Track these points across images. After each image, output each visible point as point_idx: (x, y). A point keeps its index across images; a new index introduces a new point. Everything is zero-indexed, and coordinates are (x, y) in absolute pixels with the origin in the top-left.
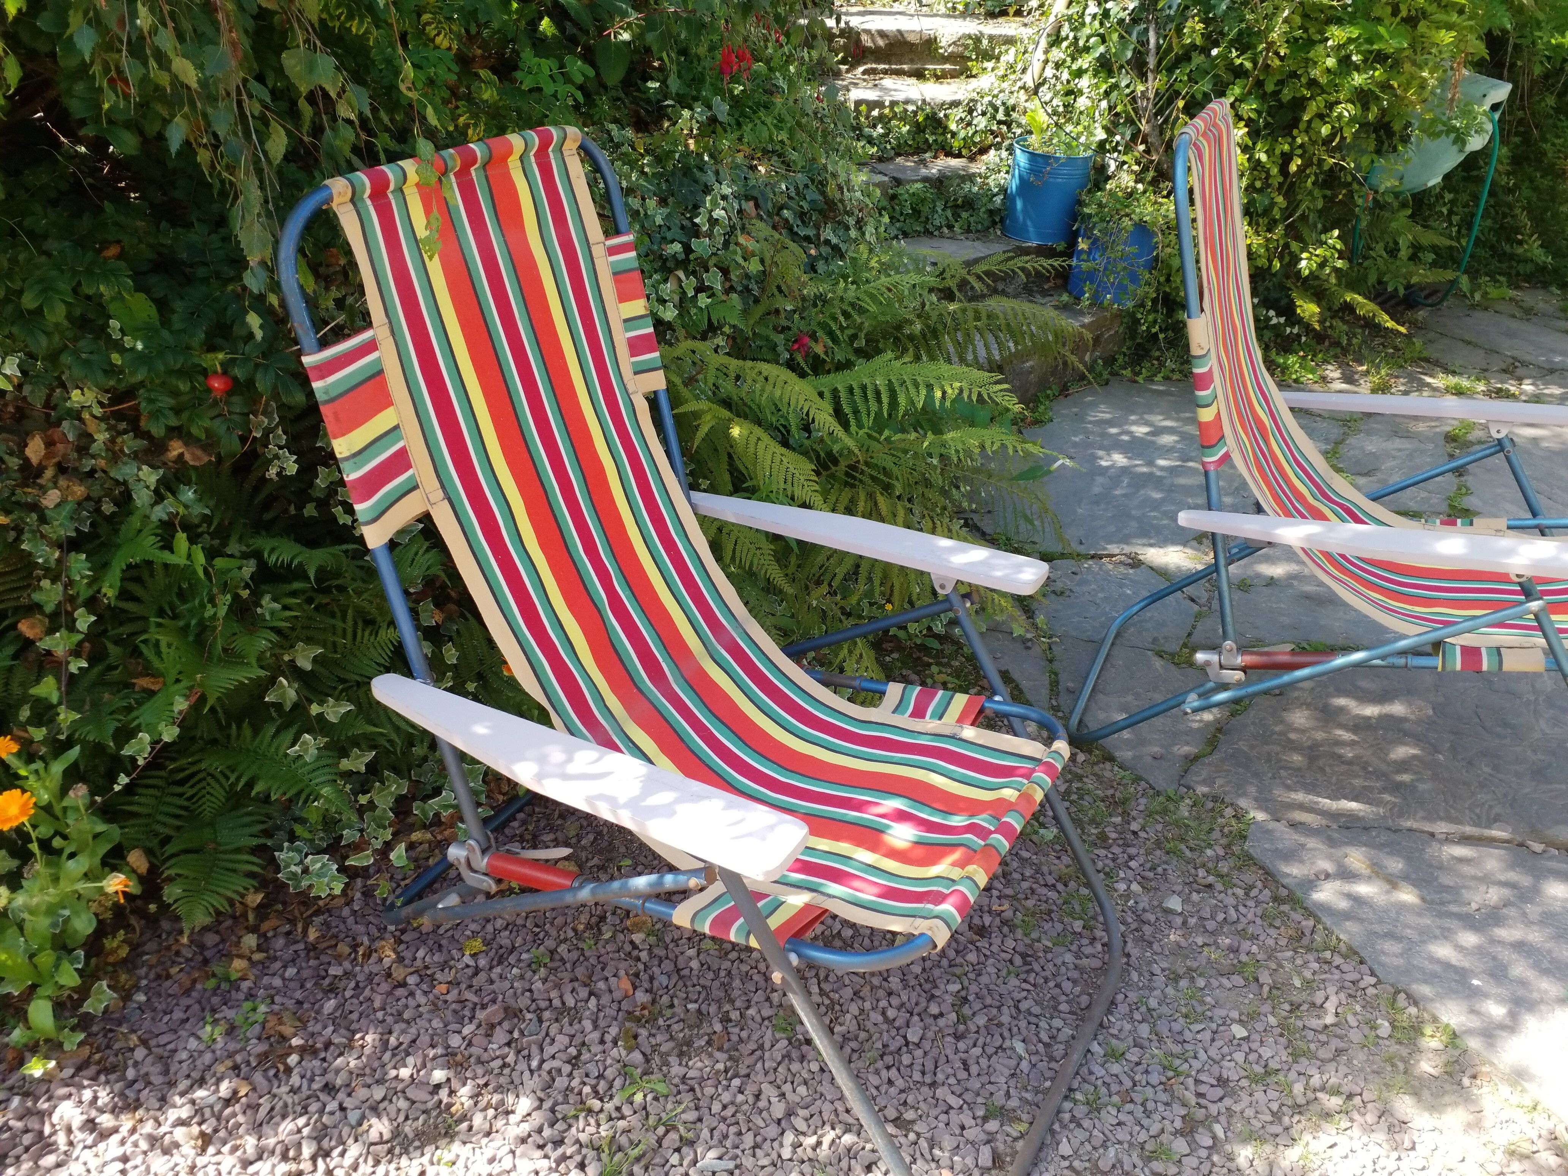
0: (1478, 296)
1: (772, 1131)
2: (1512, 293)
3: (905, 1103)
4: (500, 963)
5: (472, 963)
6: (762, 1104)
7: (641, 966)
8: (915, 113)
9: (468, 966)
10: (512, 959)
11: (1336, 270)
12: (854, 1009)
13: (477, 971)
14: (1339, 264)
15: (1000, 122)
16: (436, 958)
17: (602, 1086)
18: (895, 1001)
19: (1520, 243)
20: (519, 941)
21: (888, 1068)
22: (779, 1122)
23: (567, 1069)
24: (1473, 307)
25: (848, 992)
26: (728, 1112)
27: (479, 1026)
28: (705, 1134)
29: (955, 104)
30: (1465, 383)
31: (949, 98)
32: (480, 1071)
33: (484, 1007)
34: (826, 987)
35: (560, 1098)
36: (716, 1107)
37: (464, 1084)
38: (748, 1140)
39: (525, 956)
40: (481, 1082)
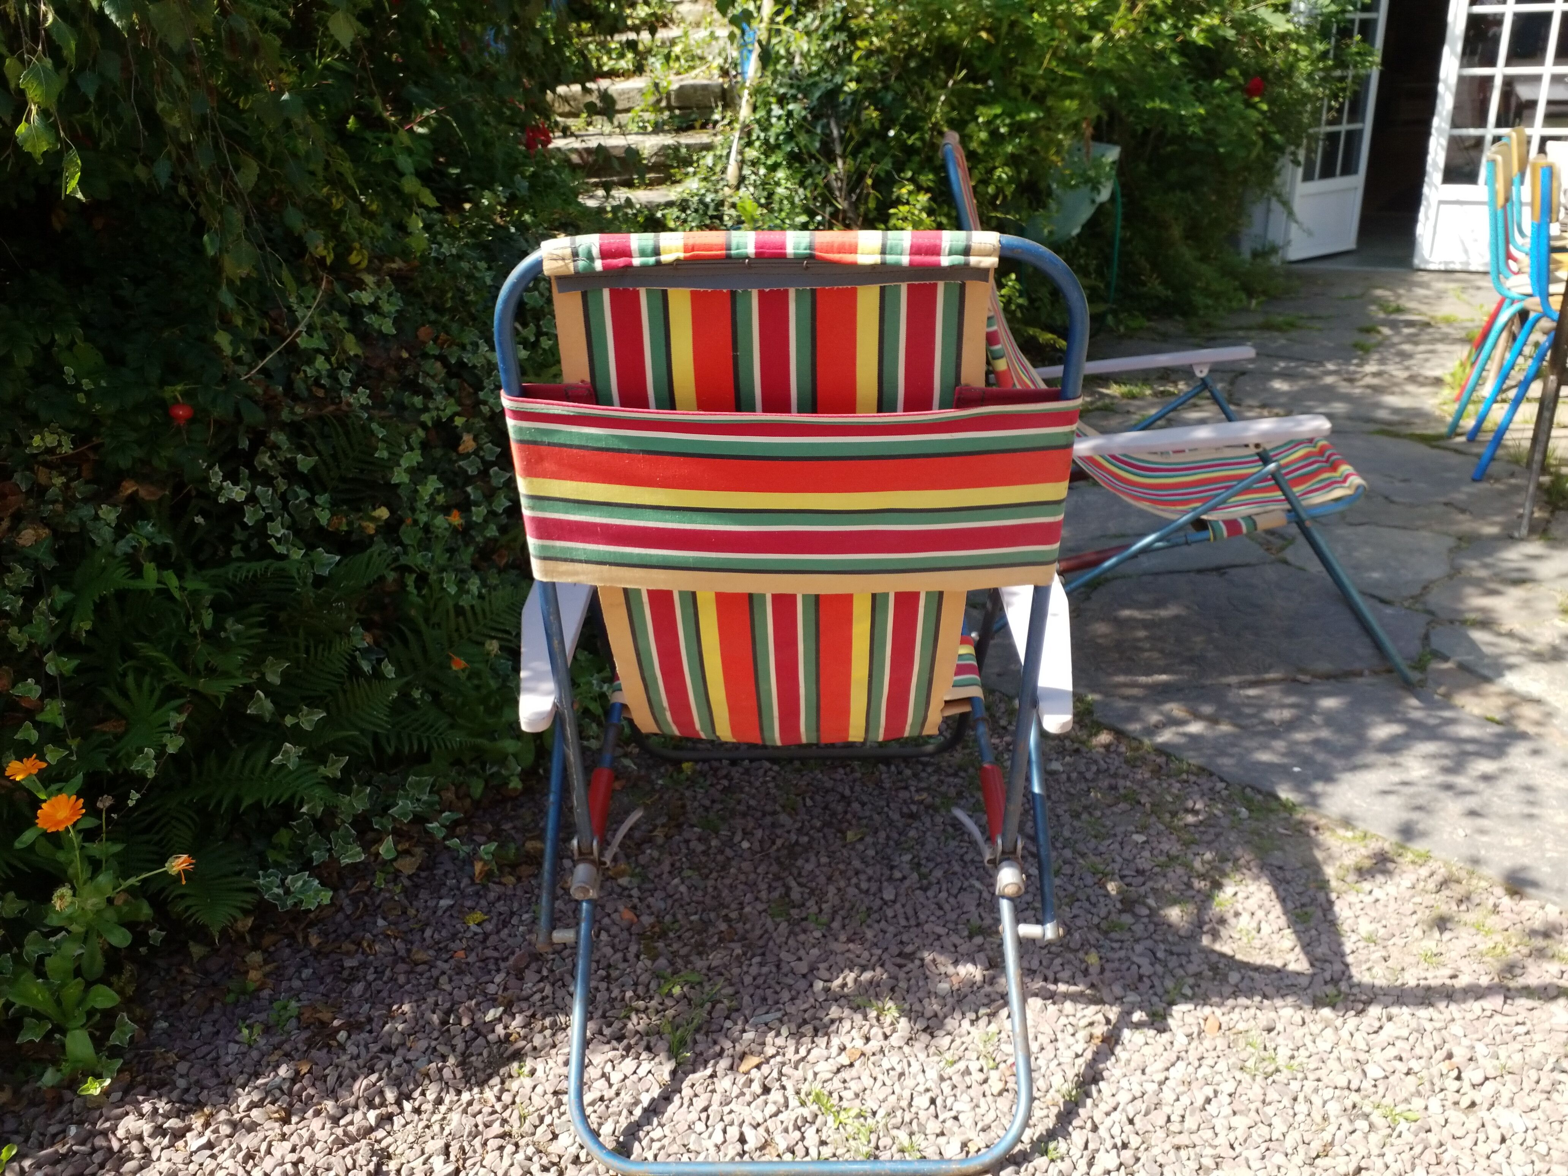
0: (1122, 329)
1: (802, 985)
2: (1147, 324)
3: (902, 942)
4: (505, 926)
5: (479, 930)
6: (785, 969)
7: (636, 901)
8: (635, 215)
9: (476, 934)
10: (515, 921)
11: (1020, 306)
12: (832, 889)
13: (486, 936)
14: (1020, 301)
15: (712, 217)
16: (444, 933)
17: (641, 990)
18: (863, 877)
19: (1144, 284)
20: (516, 906)
21: (878, 922)
22: (804, 976)
23: (603, 985)
24: (1121, 337)
25: (822, 879)
26: (760, 981)
27: (508, 973)
28: (747, 999)
29: (670, 204)
30: (1135, 390)
31: (663, 200)
32: (524, 1005)
33: (505, 959)
34: (803, 880)
35: (608, 1006)
36: (748, 980)
37: (514, 1019)
38: (785, 995)
39: (525, 916)
40: (529, 1013)
